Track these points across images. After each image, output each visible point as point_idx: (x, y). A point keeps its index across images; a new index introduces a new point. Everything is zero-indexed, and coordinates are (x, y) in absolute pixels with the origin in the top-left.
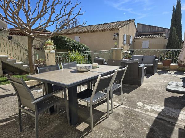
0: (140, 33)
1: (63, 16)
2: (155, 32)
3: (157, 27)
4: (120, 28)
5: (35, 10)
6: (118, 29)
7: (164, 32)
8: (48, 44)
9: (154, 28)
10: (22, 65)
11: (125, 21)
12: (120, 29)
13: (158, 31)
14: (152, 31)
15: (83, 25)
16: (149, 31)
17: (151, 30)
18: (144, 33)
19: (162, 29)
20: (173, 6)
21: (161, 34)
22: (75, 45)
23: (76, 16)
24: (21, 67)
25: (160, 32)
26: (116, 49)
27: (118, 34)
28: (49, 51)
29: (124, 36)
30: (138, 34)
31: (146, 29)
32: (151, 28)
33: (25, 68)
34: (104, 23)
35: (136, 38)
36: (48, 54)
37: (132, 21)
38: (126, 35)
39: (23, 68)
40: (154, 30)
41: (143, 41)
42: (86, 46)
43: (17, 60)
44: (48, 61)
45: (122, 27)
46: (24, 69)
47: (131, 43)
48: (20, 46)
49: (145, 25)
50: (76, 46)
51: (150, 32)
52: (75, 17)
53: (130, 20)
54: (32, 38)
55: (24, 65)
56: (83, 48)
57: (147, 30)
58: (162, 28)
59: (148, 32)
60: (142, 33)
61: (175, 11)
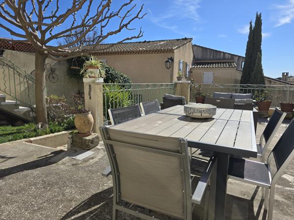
0: (198, 60)
1: (105, 18)
2: (220, 59)
3: (223, 52)
4: (175, 49)
5: (48, 3)
6: (172, 51)
7: (232, 61)
8: (91, 66)
9: (218, 53)
10: (16, 106)
11: (178, 40)
12: (175, 51)
13: (224, 59)
14: (214, 58)
15: (138, 37)
16: (212, 57)
17: (213, 56)
18: (204, 60)
19: (230, 56)
20: (251, 23)
21: (228, 63)
22: (108, 74)
23: (133, 19)
24: (15, 110)
25: (227, 60)
26: (180, 82)
27: (172, 60)
28: (93, 79)
29: (180, 63)
30: (196, 62)
31: (207, 54)
32: (214, 54)
33: (22, 113)
34: (144, 41)
35: (194, 68)
36: (90, 86)
37: (189, 40)
38: (182, 61)
39: (18, 111)
40: (218, 57)
41: (205, 73)
42: (125, 76)
43: (7, 97)
44: (90, 98)
45: (177, 48)
46: (20, 115)
47: (187, 74)
48: (14, 69)
49: (206, 48)
50: (111, 74)
51: (212, 60)
52: (130, 21)
53: (186, 39)
54: (44, 54)
55: (20, 107)
56: (122, 78)
57: (208, 57)
58: (229, 54)
59: (210, 59)
60: (201, 60)
61: (253, 29)
